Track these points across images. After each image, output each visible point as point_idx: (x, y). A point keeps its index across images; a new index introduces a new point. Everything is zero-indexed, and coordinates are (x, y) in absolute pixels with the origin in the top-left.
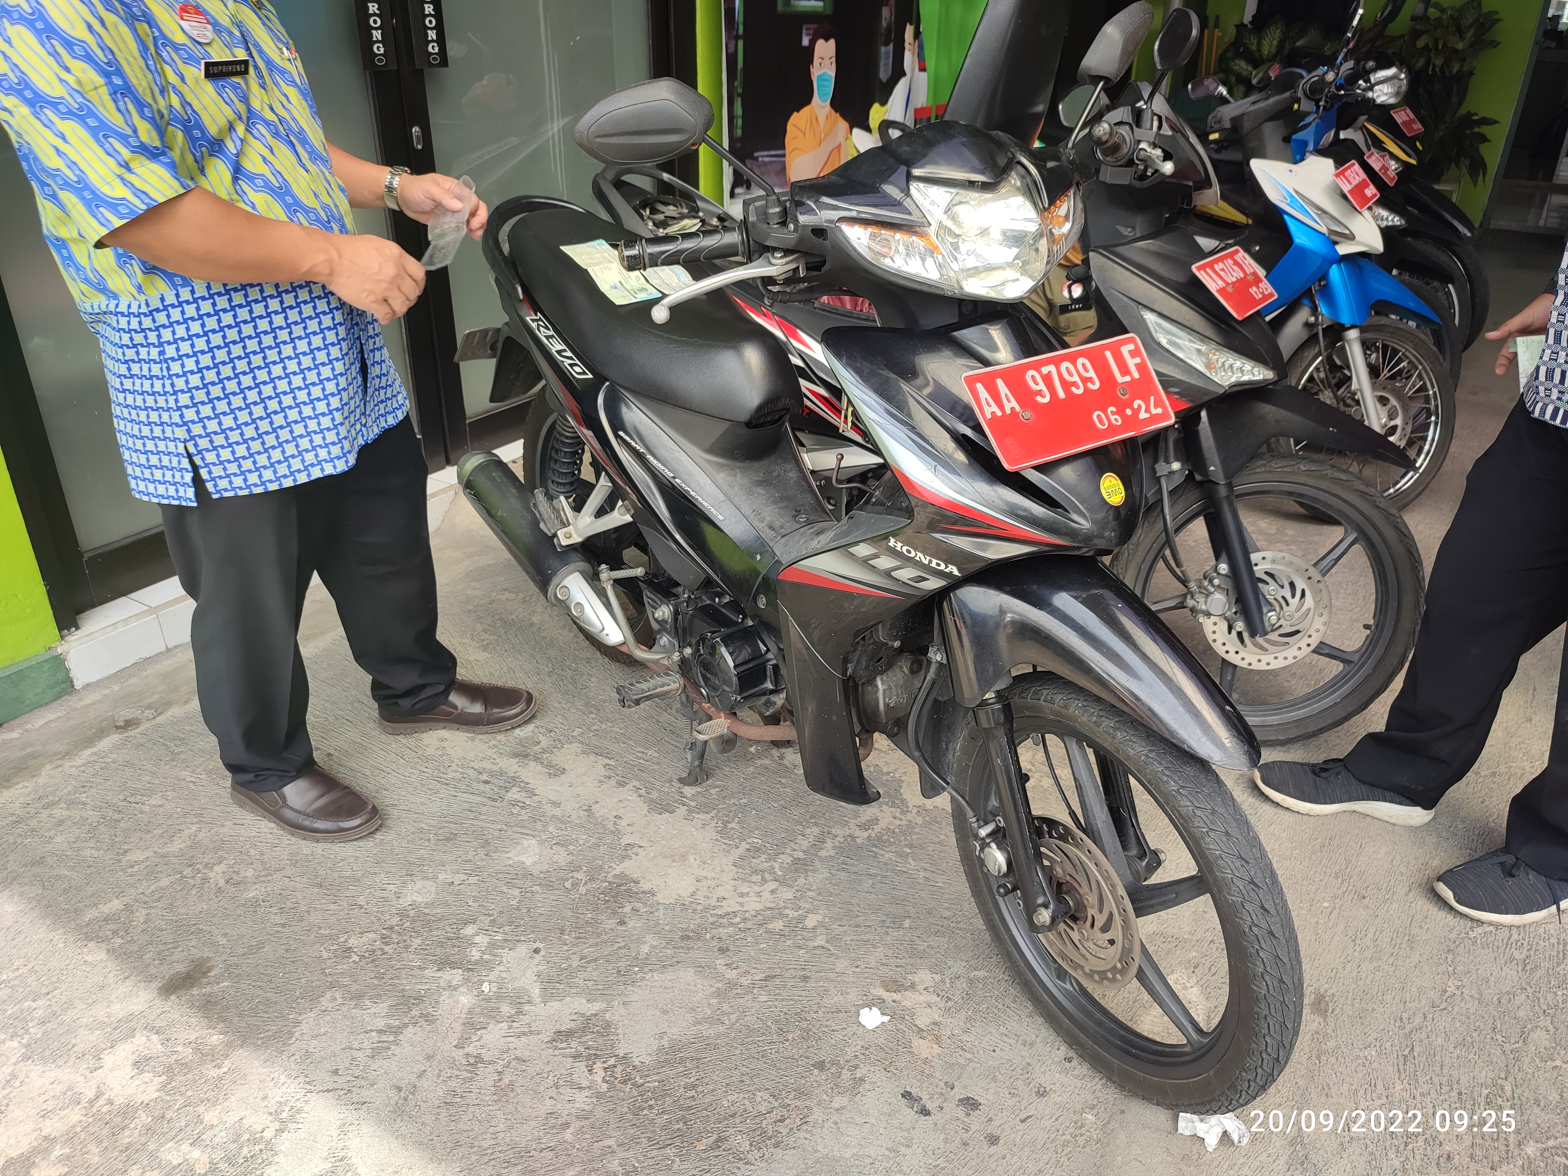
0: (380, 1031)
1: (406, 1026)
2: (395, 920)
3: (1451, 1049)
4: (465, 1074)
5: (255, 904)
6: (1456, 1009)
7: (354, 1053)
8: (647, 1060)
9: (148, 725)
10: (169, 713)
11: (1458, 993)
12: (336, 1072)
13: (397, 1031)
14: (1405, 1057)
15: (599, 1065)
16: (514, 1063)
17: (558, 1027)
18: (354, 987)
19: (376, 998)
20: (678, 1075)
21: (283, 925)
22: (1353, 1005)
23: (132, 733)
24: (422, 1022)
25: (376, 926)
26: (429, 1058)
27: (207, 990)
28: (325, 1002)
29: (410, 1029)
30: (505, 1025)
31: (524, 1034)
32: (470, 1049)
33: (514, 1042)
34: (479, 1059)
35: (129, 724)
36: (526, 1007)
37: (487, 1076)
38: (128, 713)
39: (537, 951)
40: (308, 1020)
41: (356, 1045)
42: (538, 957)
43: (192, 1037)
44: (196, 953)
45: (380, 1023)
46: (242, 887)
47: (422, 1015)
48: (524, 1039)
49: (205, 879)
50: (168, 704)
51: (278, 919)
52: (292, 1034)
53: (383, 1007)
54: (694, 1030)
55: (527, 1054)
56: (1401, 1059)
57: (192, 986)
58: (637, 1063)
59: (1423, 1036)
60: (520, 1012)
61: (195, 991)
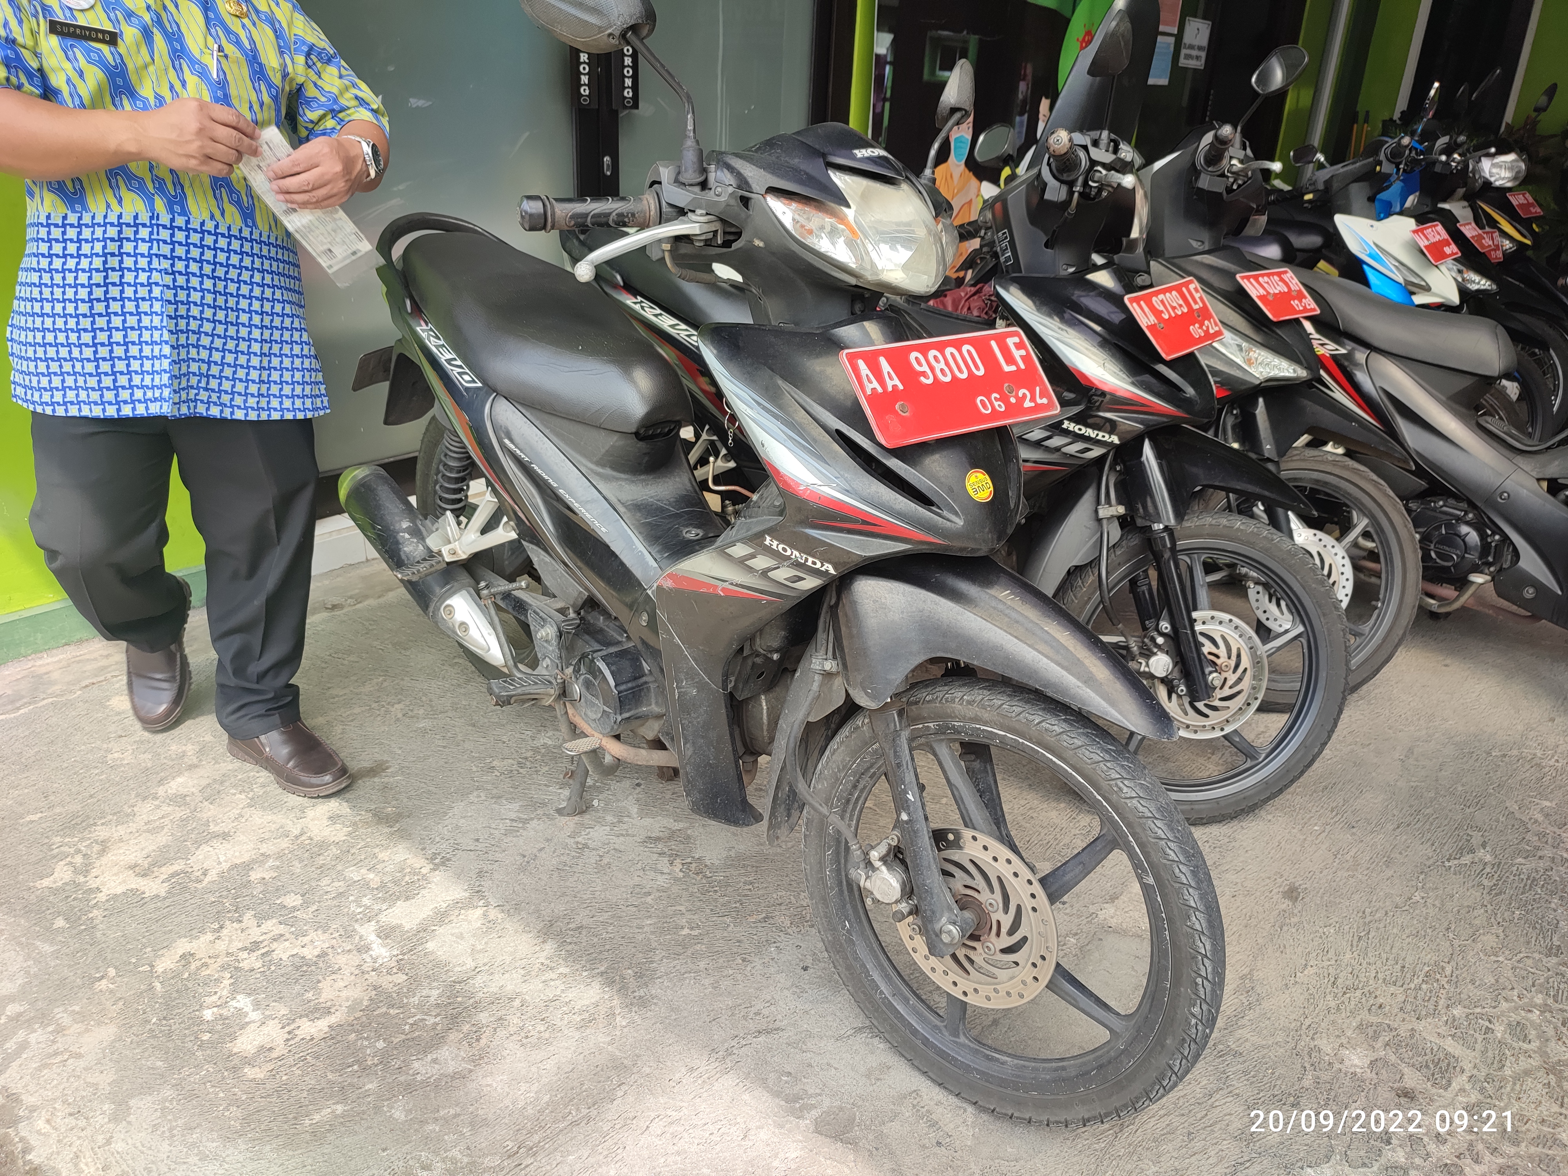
0: (512, 820)
1: (532, 819)
2: (529, 754)
3: (1404, 937)
4: (574, 854)
5: (424, 731)
6: (1417, 912)
7: (492, 831)
8: (717, 862)
9: (350, 609)
10: (366, 603)
11: (1422, 901)
12: (477, 840)
13: (525, 822)
14: (1360, 938)
15: (678, 861)
16: (612, 852)
17: (649, 834)
18: (495, 791)
19: (512, 800)
20: (740, 875)
21: (444, 747)
22: (1322, 898)
23: (337, 613)
24: (544, 818)
25: (515, 755)
26: (548, 840)
27: (386, 780)
28: (472, 798)
29: (535, 821)
30: (608, 828)
31: (622, 835)
32: (580, 839)
33: (615, 839)
34: (586, 846)
35: (334, 607)
36: (626, 819)
37: (591, 858)
38: (335, 600)
39: (638, 785)
40: (459, 807)
41: (493, 826)
42: (638, 789)
43: (373, 807)
44: (378, 757)
45: (513, 815)
46: (415, 720)
47: (544, 814)
48: (621, 838)
49: (387, 712)
50: (366, 597)
51: (440, 743)
52: (446, 814)
53: (516, 806)
54: (757, 848)
55: (622, 848)
56: (1356, 938)
57: (374, 776)
58: (708, 863)
59: (1382, 925)
60: (620, 822)
61: (376, 780)
